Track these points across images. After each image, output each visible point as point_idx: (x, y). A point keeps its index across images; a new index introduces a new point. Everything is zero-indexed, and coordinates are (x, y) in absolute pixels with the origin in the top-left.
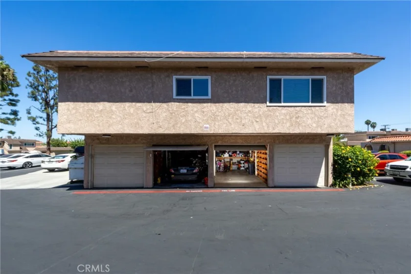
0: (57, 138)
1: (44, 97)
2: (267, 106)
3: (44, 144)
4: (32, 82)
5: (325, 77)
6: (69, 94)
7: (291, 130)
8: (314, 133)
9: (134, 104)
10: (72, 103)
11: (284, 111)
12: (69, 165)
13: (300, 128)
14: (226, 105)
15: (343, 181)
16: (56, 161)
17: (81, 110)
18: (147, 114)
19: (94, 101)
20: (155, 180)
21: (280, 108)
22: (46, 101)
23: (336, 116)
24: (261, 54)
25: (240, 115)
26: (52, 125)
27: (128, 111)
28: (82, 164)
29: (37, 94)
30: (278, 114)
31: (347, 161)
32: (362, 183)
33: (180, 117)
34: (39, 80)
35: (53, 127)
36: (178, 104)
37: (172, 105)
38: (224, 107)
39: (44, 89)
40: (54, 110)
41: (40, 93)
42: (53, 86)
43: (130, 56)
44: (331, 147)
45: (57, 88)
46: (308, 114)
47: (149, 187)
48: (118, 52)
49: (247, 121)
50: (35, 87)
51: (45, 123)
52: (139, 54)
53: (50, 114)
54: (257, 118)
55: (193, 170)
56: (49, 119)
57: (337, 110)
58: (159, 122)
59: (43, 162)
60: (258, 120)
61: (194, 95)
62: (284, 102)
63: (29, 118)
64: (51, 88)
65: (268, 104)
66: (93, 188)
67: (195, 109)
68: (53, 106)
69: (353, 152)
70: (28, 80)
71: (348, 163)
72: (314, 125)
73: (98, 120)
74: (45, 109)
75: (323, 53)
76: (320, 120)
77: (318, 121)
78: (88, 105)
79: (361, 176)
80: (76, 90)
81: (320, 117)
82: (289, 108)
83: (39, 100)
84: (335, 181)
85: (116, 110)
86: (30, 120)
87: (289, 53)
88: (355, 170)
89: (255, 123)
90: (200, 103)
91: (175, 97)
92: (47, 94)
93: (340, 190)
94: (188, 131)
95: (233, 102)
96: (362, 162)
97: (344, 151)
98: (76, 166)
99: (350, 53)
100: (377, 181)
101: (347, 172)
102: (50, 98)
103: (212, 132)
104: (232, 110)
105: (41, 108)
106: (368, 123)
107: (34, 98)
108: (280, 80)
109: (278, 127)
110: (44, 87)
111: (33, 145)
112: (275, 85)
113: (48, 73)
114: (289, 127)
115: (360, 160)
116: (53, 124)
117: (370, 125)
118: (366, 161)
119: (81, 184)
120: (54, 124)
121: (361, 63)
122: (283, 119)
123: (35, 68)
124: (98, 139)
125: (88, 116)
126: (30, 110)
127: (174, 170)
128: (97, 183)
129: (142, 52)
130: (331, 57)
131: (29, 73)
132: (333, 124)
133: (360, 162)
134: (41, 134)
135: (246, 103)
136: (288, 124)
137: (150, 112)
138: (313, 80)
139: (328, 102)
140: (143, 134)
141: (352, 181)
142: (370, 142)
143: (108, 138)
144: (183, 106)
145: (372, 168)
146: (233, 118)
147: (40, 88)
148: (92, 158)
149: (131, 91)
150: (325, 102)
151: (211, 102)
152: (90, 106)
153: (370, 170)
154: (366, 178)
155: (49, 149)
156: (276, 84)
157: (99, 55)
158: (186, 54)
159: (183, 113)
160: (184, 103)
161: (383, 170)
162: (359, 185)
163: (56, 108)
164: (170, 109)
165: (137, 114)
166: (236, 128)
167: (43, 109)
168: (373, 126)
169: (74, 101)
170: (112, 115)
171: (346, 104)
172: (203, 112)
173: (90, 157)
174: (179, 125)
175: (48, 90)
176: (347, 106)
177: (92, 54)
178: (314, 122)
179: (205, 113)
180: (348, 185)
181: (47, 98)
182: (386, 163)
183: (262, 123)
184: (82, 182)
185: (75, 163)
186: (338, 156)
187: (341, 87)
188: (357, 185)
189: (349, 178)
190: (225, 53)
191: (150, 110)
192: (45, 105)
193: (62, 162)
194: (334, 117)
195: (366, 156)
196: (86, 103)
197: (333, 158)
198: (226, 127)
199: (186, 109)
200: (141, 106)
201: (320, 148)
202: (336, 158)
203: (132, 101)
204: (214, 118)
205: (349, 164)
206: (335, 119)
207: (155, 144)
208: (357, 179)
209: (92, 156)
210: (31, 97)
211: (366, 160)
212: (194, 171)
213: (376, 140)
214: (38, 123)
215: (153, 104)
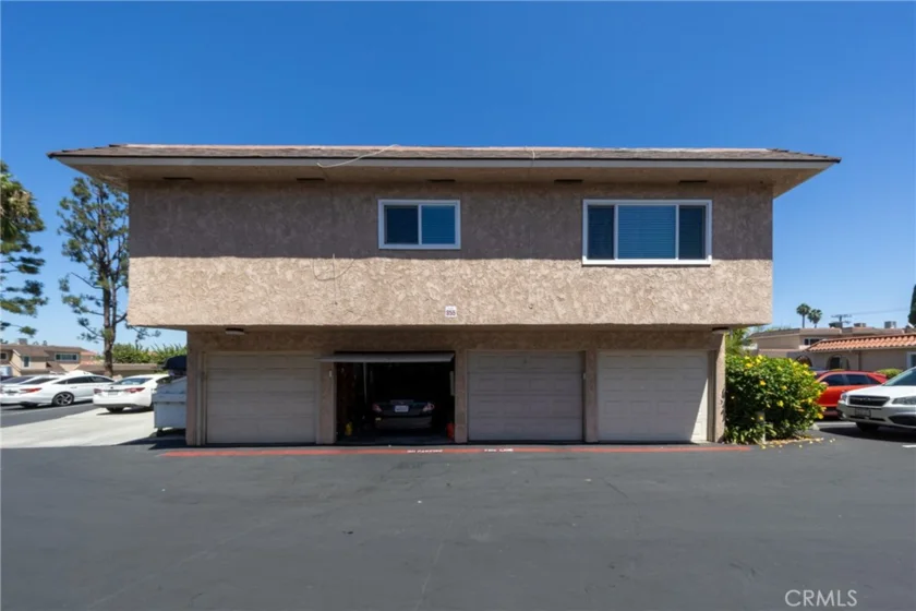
0: (127, 343)
1: (96, 253)
2: (583, 266)
3: (99, 358)
4: (72, 220)
5: (710, 202)
6: (152, 240)
7: (635, 318)
8: (684, 325)
9: (293, 260)
10: (160, 259)
11: (620, 276)
12: (153, 395)
13: (656, 313)
14: (494, 264)
15: (748, 430)
16: (126, 390)
17: (179, 275)
18: (322, 283)
19: (206, 253)
20: (340, 427)
21: (612, 270)
22: (101, 261)
23: (733, 286)
24: (570, 152)
25: (525, 285)
26: (115, 316)
27: (281, 277)
28: (182, 393)
29: (82, 247)
30: (605, 283)
31: (757, 386)
32: (788, 435)
33: (393, 288)
34: (86, 217)
35: (118, 319)
36: (389, 260)
37: (375, 263)
38: (489, 267)
39: (97, 236)
40: (120, 283)
41: (89, 245)
42: (116, 229)
43: (284, 155)
44: (722, 356)
45: (126, 235)
46: (672, 282)
47: (327, 442)
48: (258, 147)
49: (539, 297)
50: (78, 232)
51: (101, 310)
52: (305, 151)
53: (112, 291)
54: (561, 291)
55: (423, 407)
56: (108, 301)
57: (735, 273)
58: (349, 301)
59: (97, 391)
60: (562, 296)
61: (424, 242)
62: (620, 257)
63: (66, 300)
64: (111, 234)
65: (585, 261)
66: (207, 445)
67: (427, 273)
68: (117, 273)
69: (768, 367)
70: (63, 216)
71: (759, 391)
72: (686, 307)
73: (217, 296)
74: (101, 279)
75: (704, 150)
76: (698, 296)
77: (695, 299)
78: (194, 264)
79: (786, 420)
80: (167, 229)
81: (697, 290)
82: (631, 271)
83: (87, 259)
84: (730, 429)
85: (255, 273)
86: (66, 305)
87: (633, 150)
88: (773, 405)
89: (556, 302)
90: (437, 258)
91: (382, 245)
92: (103, 247)
93: (741, 448)
94: (411, 321)
95: (508, 257)
96: (789, 388)
97: (749, 365)
98: (168, 398)
99: (764, 150)
100: (822, 430)
101: (755, 410)
102: (111, 257)
103: (463, 323)
104: (507, 274)
105: (91, 278)
106: (803, 310)
107: (76, 255)
108: (611, 209)
109: (606, 311)
110: (96, 233)
111: (74, 358)
112: (601, 220)
113: (106, 202)
114: (631, 310)
115: (785, 384)
116: (118, 313)
117: (806, 316)
118: (797, 387)
119: (181, 438)
120: (120, 313)
121: (788, 170)
122: (617, 293)
123: (77, 190)
124: (217, 339)
125: (194, 286)
126: (67, 281)
127: (381, 407)
128: (215, 434)
129: (311, 147)
130: (723, 157)
131: (65, 200)
132: (726, 305)
133: (785, 387)
134: (93, 335)
135: (537, 258)
136: (629, 306)
137: (330, 279)
138: (683, 209)
139: (714, 257)
140: (314, 326)
141: (767, 429)
142: (807, 350)
143: (238, 337)
144: (400, 264)
145: (810, 400)
146: (508, 291)
147: (89, 234)
148: (202, 381)
149: (287, 232)
150: (710, 257)
151: (461, 258)
152: (198, 265)
153: (806, 406)
154: (798, 423)
155: (109, 367)
156: (602, 217)
157: (218, 154)
158: (408, 151)
159: (401, 281)
160: (403, 258)
161: (834, 408)
162: (782, 439)
163: (123, 277)
164: (372, 272)
165: (302, 282)
166: (516, 313)
167: (95, 280)
168: (815, 319)
169: (163, 255)
170: (247, 285)
171: (755, 261)
172: (445, 278)
173: (199, 381)
174: (391, 308)
175: (106, 238)
176: (756, 265)
177: (203, 150)
178: (686, 301)
179: (449, 280)
180: (758, 438)
181: (105, 255)
182: (840, 393)
183: (573, 303)
184: (181, 432)
185: (167, 392)
186: (736, 375)
187: (745, 224)
188: (777, 438)
189: (761, 424)
190: (491, 148)
191: (330, 275)
192: (100, 272)
193: (137, 393)
194: (729, 290)
195: (798, 374)
196: (188, 259)
197: (727, 380)
198: (493, 310)
199: (407, 272)
200: (308, 266)
201: (697, 358)
202: (732, 380)
203: (290, 255)
204: (468, 292)
205: (762, 392)
206: (731, 293)
207: (339, 348)
208: (777, 426)
209: (204, 377)
210: (70, 254)
211: (797, 383)
212: (426, 409)
213: (821, 347)
214: (84, 310)
215: (334, 261)
